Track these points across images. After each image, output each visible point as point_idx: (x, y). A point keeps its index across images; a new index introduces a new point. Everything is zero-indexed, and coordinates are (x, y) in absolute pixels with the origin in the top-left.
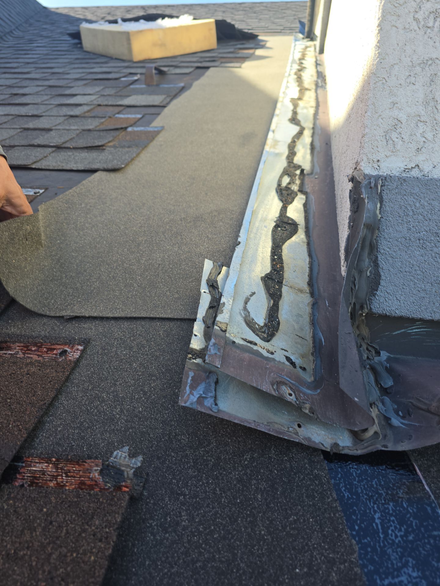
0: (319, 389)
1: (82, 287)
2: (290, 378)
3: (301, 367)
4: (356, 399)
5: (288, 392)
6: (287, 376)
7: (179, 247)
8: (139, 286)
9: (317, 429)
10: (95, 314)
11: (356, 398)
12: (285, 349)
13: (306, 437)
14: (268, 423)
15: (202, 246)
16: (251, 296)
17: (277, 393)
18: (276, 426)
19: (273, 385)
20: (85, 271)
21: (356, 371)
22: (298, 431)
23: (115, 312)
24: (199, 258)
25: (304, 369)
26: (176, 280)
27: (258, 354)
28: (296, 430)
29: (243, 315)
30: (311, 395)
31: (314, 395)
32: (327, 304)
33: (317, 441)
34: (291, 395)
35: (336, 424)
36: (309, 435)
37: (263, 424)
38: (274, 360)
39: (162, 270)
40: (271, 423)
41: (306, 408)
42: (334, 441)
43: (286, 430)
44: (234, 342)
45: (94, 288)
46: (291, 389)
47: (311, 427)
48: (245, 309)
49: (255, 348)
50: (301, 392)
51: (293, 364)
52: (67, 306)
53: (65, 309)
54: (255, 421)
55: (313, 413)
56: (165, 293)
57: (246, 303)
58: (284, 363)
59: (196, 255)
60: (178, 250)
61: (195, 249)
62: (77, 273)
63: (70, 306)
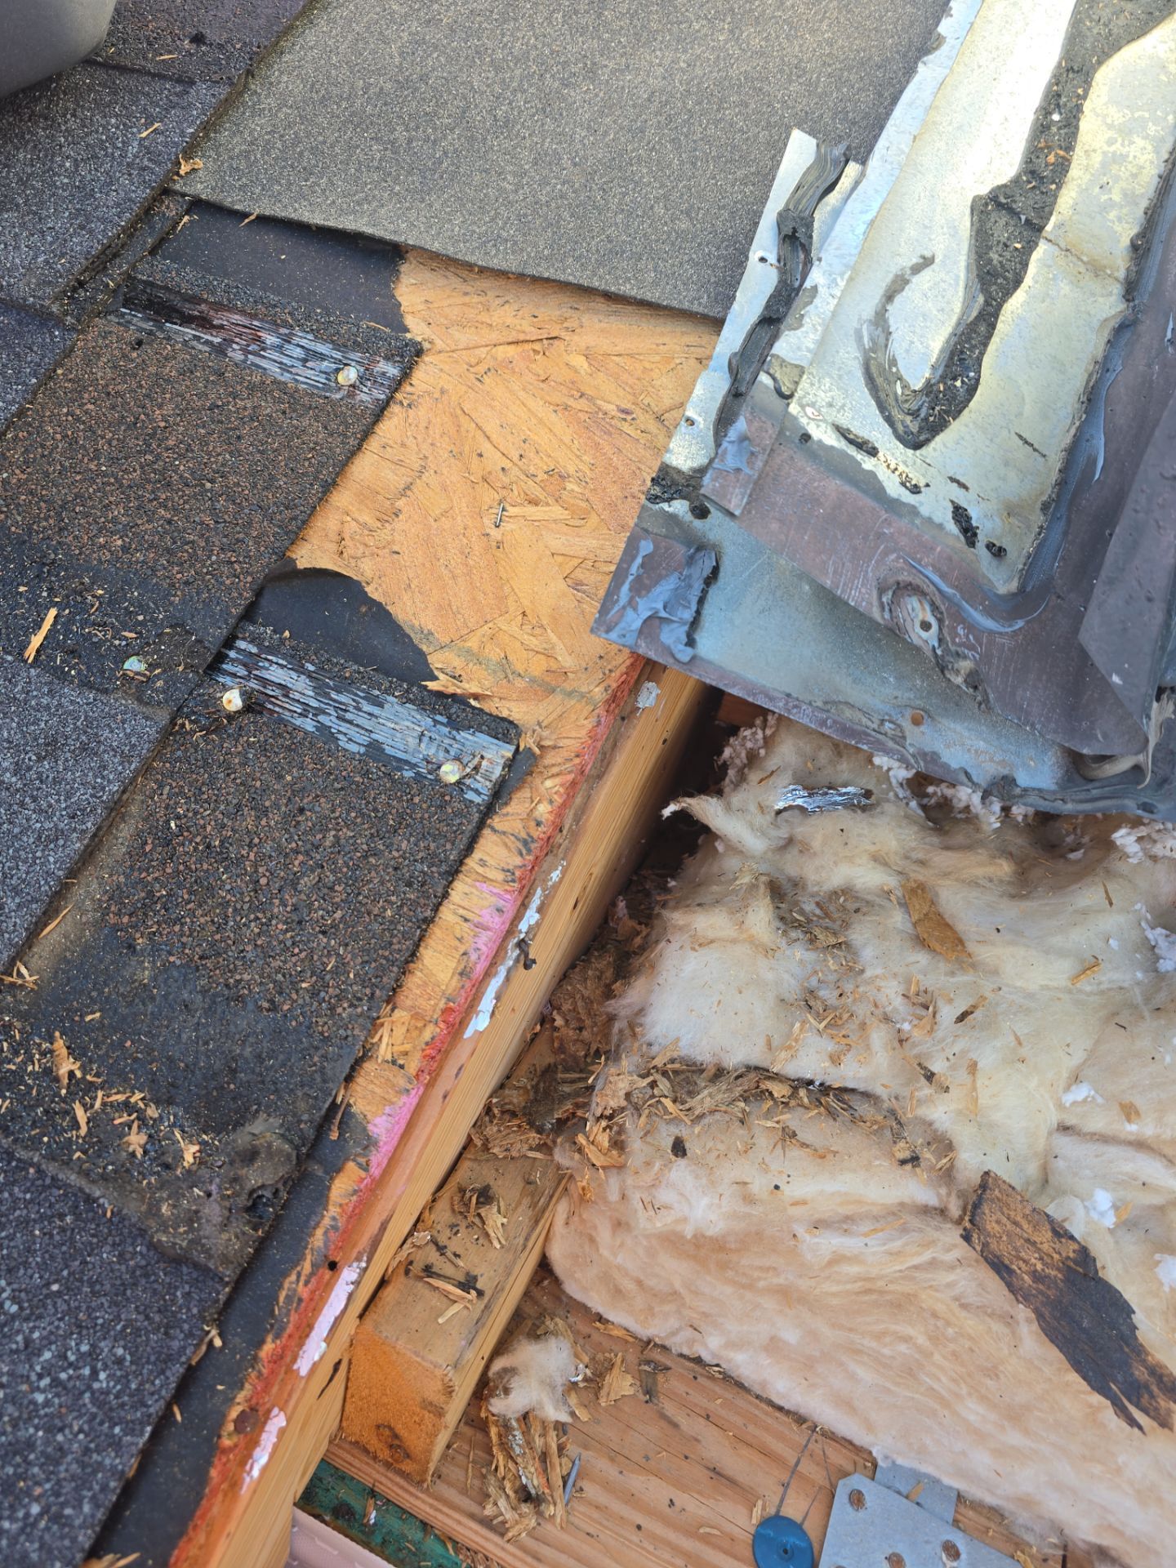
0: (1021, 618)
1: (410, 141)
2: (942, 576)
3: (990, 546)
4: (1116, 679)
5: (921, 617)
6: (936, 570)
7: (732, 31)
8: (575, 165)
9: (966, 734)
10: (436, 244)
11: (1118, 674)
12: (962, 480)
13: (927, 749)
14: (826, 703)
15: (813, 31)
16: (916, 269)
17: (887, 615)
18: (848, 713)
19: (881, 591)
20: (423, 78)
21: (1150, 600)
22: (907, 734)
23: (494, 252)
24: (790, 82)
25: (998, 552)
26: (694, 164)
27: (871, 486)
28: (902, 731)
29: (866, 340)
30: (991, 632)
31: (1001, 633)
32: (1169, 335)
33: (954, 765)
34: (926, 626)
35: (1033, 726)
36: (938, 747)
37: (810, 704)
38: (913, 511)
39: (658, 113)
40: (834, 703)
41: (957, 672)
42: (1005, 772)
43: (875, 726)
44: (806, 437)
45: (445, 153)
46: (935, 608)
47: (952, 726)
48: (880, 319)
49: (868, 463)
50: (963, 621)
51: (969, 533)
52: (359, 203)
53: (354, 212)
54: (789, 695)
55: (975, 688)
56: (652, 208)
57: (889, 297)
58: (940, 526)
59: (781, 71)
60: (726, 41)
61: (785, 43)
62: (398, 82)
63: (369, 203)
